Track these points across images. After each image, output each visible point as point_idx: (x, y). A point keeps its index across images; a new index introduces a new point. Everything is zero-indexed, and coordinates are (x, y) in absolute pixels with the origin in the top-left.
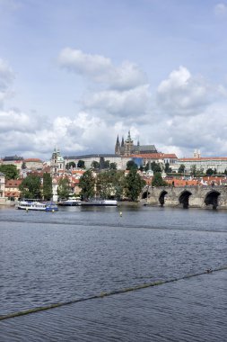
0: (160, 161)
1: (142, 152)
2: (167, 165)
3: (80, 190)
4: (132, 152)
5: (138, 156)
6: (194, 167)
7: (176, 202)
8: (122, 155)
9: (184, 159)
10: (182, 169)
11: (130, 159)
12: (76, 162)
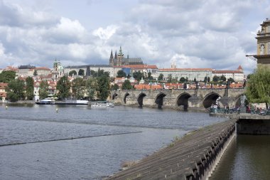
0: (144, 71)
1: (130, 64)
2: (150, 74)
3: (58, 92)
4: (123, 63)
5: (126, 67)
6: (171, 75)
7: (135, 102)
8: (115, 66)
9: (163, 69)
10: (161, 77)
11: (120, 69)
12: (77, 71)
